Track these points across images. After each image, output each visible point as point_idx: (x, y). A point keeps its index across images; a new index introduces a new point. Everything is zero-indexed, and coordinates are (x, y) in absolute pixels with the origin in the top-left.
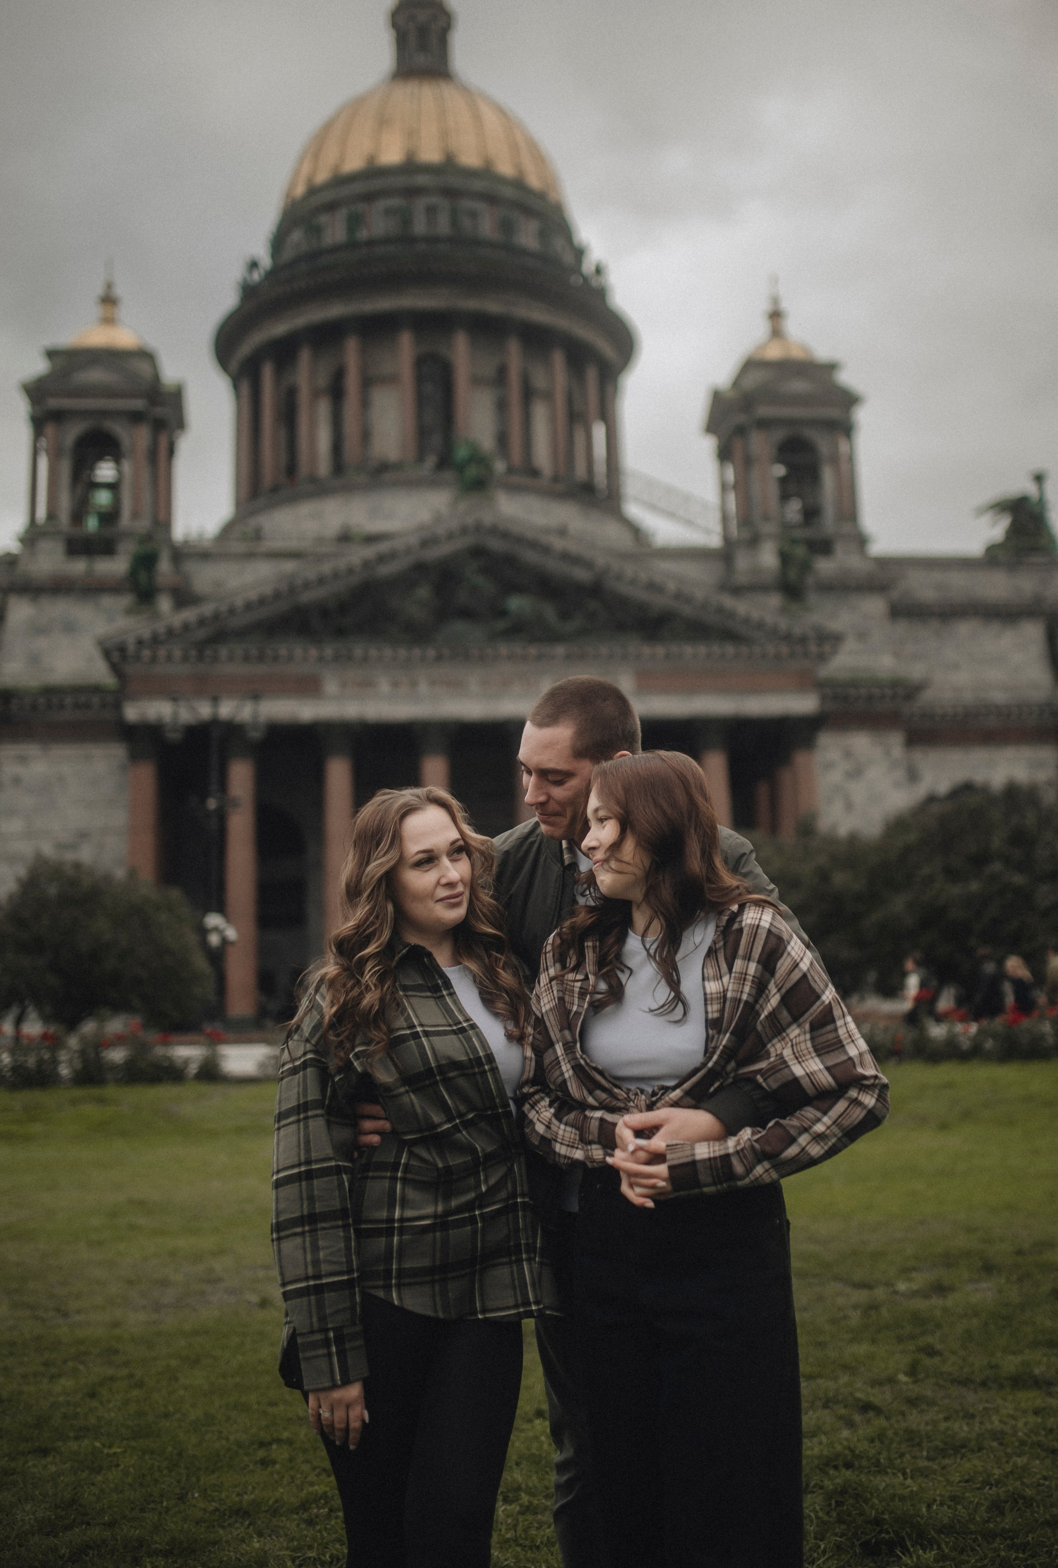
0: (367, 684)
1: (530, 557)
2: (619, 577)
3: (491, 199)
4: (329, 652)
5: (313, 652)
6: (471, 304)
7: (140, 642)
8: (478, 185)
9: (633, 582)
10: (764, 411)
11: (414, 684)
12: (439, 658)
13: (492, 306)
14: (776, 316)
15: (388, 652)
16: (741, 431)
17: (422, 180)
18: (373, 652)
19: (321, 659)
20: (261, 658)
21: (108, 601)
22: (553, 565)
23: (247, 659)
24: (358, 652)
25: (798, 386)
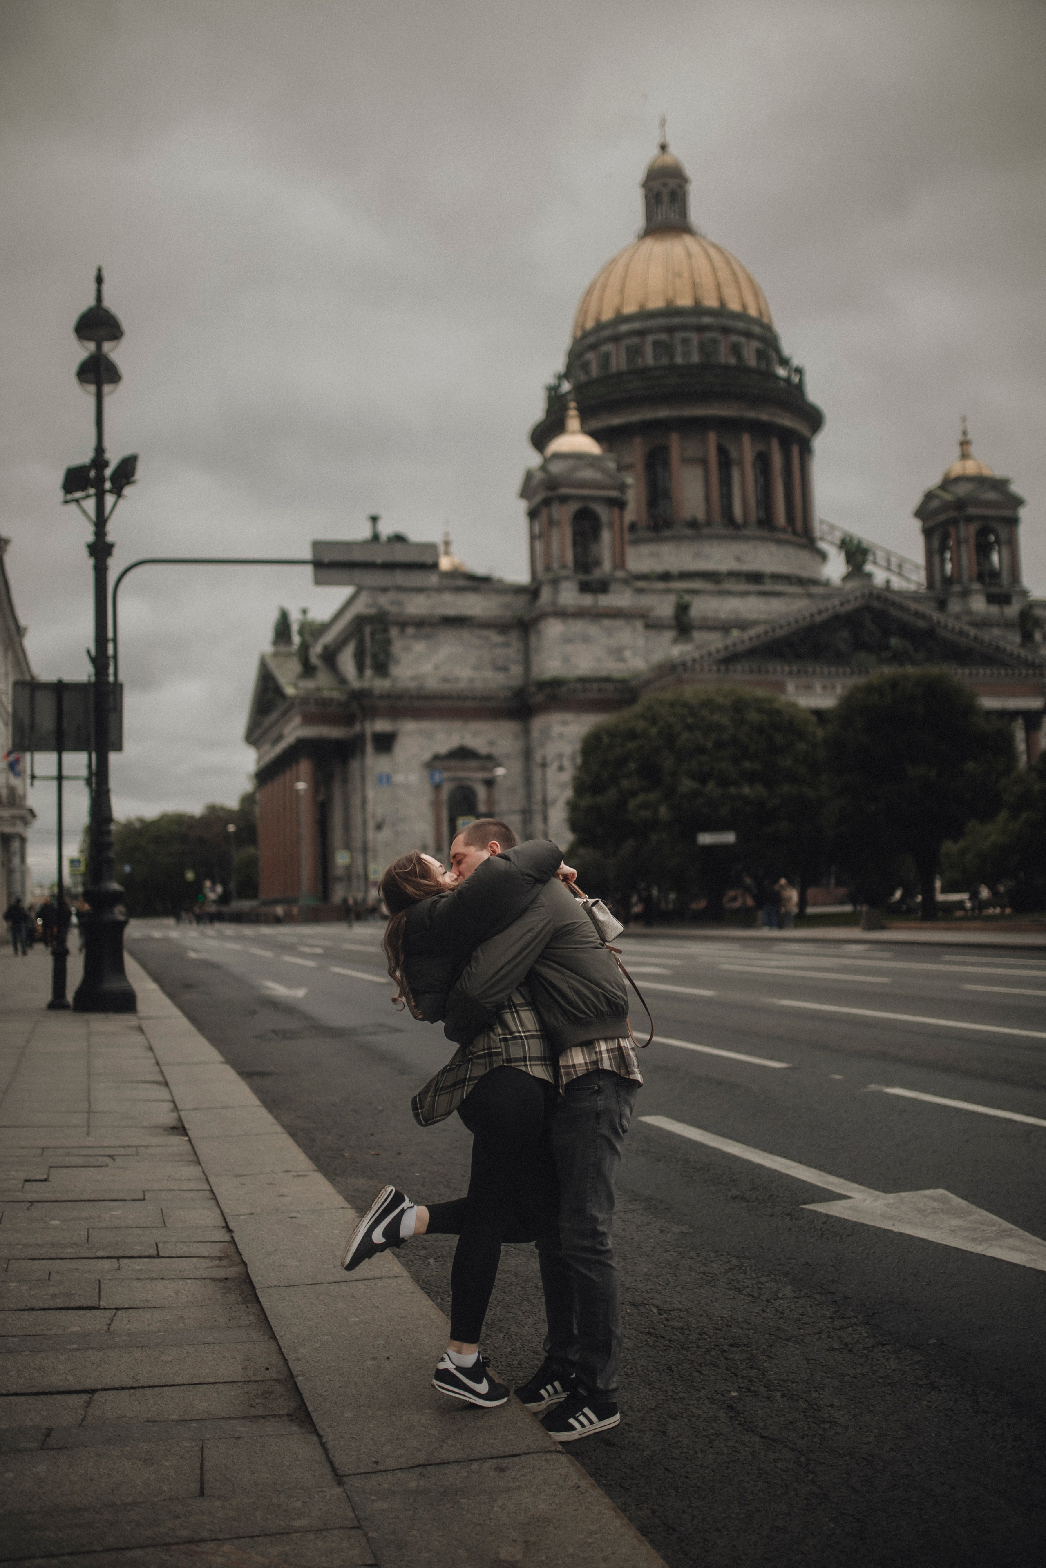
0: (809, 688)
1: (894, 612)
2: (946, 626)
3: (748, 335)
4: (795, 668)
5: (787, 669)
6: (751, 414)
7: (694, 661)
8: (740, 325)
9: (953, 630)
10: (972, 511)
11: (834, 688)
12: (852, 673)
13: (764, 416)
14: (964, 444)
15: (826, 670)
16: (954, 522)
17: (707, 320)
18: (818, 669)
19: (791, 673)
20: (759, 671)
21: (606, 622)
22: (906, 617)
23: (751, 671)
24: (810, 669)
25: (991, 495)
